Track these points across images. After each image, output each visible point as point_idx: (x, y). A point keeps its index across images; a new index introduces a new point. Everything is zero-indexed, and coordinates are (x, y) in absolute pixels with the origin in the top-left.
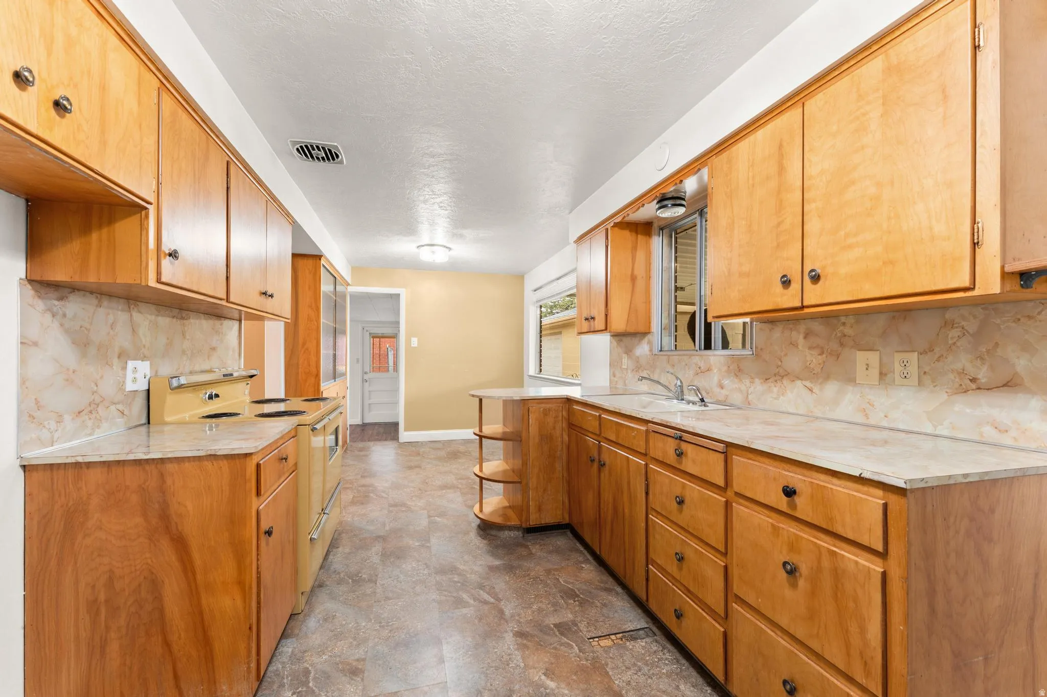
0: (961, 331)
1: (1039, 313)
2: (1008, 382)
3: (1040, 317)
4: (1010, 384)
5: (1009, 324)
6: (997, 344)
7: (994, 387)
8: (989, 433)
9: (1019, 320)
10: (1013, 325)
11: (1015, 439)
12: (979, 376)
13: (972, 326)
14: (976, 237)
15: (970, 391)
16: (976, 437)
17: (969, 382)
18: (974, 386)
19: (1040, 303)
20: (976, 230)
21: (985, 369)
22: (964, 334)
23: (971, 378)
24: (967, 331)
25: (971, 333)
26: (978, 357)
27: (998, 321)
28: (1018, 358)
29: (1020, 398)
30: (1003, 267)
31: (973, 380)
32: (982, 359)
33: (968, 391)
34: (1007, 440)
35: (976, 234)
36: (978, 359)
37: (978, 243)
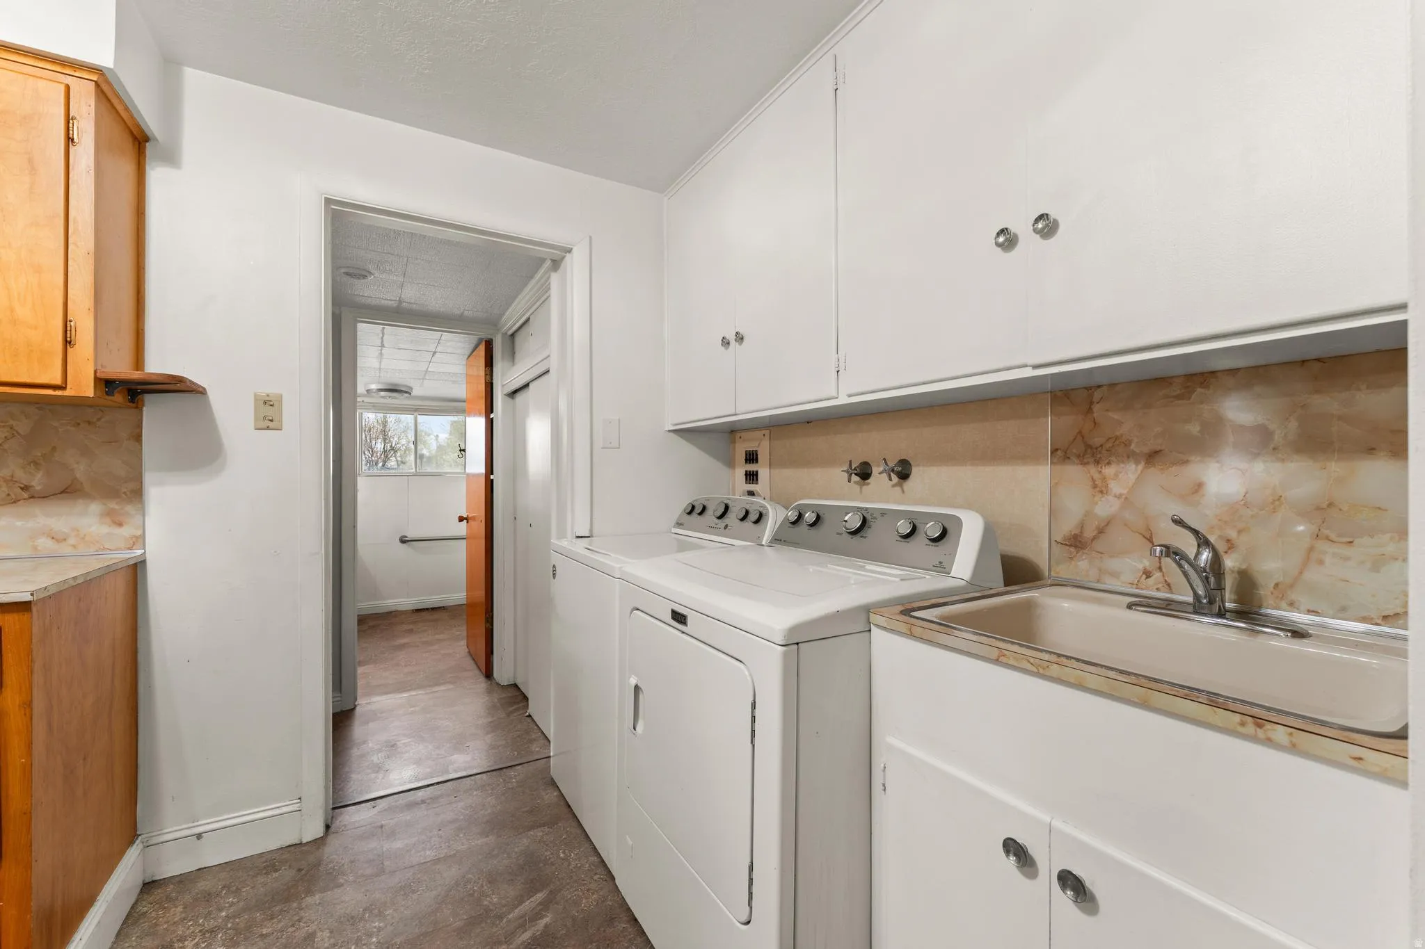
0: (8, 431)
1: (99, 419)
2: (67, 488)
3: (99, 424)
4: (69, 491)
5: (69, 427)
6: (54, 449)
7: (51, 494)
8: (44, 543)
9: (79, 424)
10: (73, 429)
11: (74, 546)
12: (33, 484)
13: (23, 427)
14: (68, 335)
15: (22, 501)
16: (28, 553)
17: (20, 490)
18: (26, 495)
19: (100, 410)
20: (69, 328)
21: (39, 475)
22: (13, 436)
23: (22, 486)
24: (17, 432)
25: (22, 433)
26: (32, 462)
27: (56, 424)
28: (78, 463)
29: (80, 505)
30: (95, 372)
31: (25, 488)
32: (36, 464)
33: (19, 500)
34: (66, 549)
35: (68, 332)
36: (32, 465)
37: (70, 342)
